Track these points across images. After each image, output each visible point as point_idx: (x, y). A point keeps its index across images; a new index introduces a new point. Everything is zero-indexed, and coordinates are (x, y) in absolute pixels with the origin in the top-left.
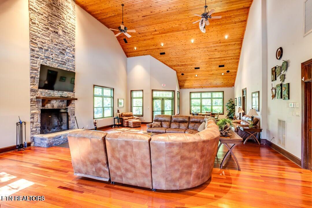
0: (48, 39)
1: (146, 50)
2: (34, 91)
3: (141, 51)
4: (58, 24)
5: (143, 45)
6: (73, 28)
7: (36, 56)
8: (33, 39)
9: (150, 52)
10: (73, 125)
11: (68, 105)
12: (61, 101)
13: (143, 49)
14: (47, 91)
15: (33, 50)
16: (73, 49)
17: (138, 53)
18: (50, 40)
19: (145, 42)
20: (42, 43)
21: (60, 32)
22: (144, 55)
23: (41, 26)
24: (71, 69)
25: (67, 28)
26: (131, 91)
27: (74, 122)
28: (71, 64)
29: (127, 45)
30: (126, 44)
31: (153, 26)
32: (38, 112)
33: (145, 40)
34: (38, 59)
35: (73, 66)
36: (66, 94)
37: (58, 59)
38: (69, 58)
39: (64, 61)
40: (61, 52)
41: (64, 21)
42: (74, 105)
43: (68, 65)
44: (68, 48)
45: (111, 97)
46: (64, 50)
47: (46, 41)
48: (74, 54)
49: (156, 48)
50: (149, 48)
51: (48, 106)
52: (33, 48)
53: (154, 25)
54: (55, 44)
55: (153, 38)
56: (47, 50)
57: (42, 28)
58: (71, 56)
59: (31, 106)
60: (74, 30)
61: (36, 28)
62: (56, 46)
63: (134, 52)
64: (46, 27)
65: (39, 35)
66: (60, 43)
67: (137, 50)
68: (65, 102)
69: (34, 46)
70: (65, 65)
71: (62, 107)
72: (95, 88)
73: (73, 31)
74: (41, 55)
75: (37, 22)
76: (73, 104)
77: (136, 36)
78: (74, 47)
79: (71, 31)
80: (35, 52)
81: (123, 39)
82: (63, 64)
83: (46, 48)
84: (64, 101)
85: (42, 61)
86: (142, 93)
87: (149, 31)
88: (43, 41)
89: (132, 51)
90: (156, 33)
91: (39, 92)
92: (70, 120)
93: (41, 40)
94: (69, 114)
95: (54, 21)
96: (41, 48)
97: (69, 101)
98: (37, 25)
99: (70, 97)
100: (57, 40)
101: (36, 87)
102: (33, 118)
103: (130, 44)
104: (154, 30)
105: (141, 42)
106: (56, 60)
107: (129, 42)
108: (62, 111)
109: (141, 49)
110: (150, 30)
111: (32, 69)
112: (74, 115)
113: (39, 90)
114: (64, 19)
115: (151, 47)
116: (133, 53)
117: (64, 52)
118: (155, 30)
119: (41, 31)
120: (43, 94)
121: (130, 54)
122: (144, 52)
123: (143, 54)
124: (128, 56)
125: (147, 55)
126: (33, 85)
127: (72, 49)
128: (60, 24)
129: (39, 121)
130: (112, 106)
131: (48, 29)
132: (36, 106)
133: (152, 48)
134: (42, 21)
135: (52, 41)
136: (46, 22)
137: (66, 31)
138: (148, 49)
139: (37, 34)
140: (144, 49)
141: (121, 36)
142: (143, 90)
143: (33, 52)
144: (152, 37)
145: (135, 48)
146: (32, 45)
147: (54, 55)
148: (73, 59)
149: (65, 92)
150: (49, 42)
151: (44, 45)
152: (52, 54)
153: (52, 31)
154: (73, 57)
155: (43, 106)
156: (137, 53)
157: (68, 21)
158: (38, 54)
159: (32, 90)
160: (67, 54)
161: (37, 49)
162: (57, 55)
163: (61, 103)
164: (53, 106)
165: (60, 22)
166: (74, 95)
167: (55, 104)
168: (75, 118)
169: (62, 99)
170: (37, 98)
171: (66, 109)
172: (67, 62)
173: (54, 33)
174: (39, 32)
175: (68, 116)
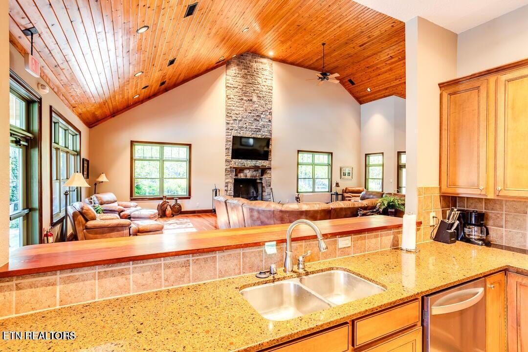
0: (242, 109)
1: (386, 89)
2: (228, 162)
3: (379, 91)
4: (253, 91)
5: (378, 82)
6: (269, 89)
7: (231, 128)
8: (228, 113)
9: (393, 90)
10: (268, 197)
11: (262, 175)
12: (255, 171)
13: (380, 89)
14: (240, 160)
15: (228, 124)
16: (270, 113)
17: (376, 95)
18: (244, 110)
19: (380, 77)
20: (237, 114)
21: (255, 99)
22: (385, 96)
23: (236, 99)
24: (266, 135)
25: (262, 91)
26: (366, 155)
27: (270, 194)
28: (267, 129)
29: (356, 88)
30: (354, 86)
31: (384, 52)
32: (232, 181)
33: (379, 75)
34: (233, 131)
35: (270, 132)
36: (260, 163)
37: (252, 127)
38: (264, 123)
39: (258, 127)
40: (255, 119)
41: (258, 86)
42: (270, 175)
43: (263, 132)
44: (263, 113)
45: (328, 165)
46: (258, 116)
47: (240, 112)
48: (271, 118)
49: (400, 82)
50: (391, 85)
51: (241, 176)
52: (228, 122)
53: (386, 51)
54: (249, 113)
55: (391, 70)
56: (241, 120)
57: (236, 100)
58: (267, 120)
59: (226, 175)
60: (270, 91)
61: (231, 102)
62: (250, 114)
63: (369, 95)
64: (240, 98)
65: (234, 108)
66: (254, 111)
67: (372, 92)
68: (260, 171)
69: (229, 119)
70: (260, 131)
71: (256, 176)
72: (299, 155)
73: (269, 93)
74: (235, 127)
75: (232, 96)
76: (268, 173)
77: (364, 73)
78: (271, 111)
79: (267, 93)
80: (230, 125)
81: (347, 80)
82: (257, 131)
83: (240, 119)
84: (258, 171)
85: (235, 132)
86: (381, 157)
87: (381, 61)
88: (238, 113)
89: (366, 94)
90: (393, 60)
91: (233, 162)
92: (265, 192)
93: (235, 112)
94: (264, 185)
95: (248, 90)
96: (235, 120)
97: (264, 171)
98: (232, 99)
99: (265, 166)
100: (250, 108)
101: (230, 158)
102: (227, 186)
103: (359, 86)
104: (389, 56)
105: (374, 79)
106: (250, 128)
107: (358, 83)
108: (258, 181)
109: (377, 89)
110: (382, 59)
111: (227, 141)
112: (270, 186)
113: (233, 160)
114: (259, 84)
115: (392, 82)
116: (368, 97)
117: (258, 119)
118: (391, 57)
119: (235, 104)
120: (237, 164)
121: (364, 98)
122: (384, 92)
123: (383, 95)
124: (361, 103)
125: (389, 96)
126: (228, 155)
127: (268, 114)
128: (254, 90)
129: (232, 190)
130: (330, 177)
131: (242, 99)
132: (230, 175)
133: (394, 84)
134: (237, 94)
135: (246, 110)
136: (241, 93)
137: (261, 95)
138: (388, 86)
139: (232, 107)
140: (382, 88)
141: (344, 78)
142: (383, 153)
143: (228, 125)
144: (389, 67)
145: (369, 90)
146: (227, 119)
147: (247, 124)
148: (270, 124)
149: (259, 161)
150: (243, 112)
151: (238, 116)
152: (246, 123)
153: (246, 100)
154: (270, 121)
155: (236, 175)
156: (373, 95)
157: (264, 84)
158: (232, 127)
159: (227, 161)
160: (262, 120)
161: (232, 122)
162: (250, 123)
163: (254, 172)
164: (246, 176)
165: (254, 88)
166: (270, 164)
167: (249, 174)
168: (271, 189)
169: (256, 168)
170: (231, 167)
171: (261, 179)
172: (263, 129)
173: (248, 102)
174: (234, 105)
175: (262, 187)
